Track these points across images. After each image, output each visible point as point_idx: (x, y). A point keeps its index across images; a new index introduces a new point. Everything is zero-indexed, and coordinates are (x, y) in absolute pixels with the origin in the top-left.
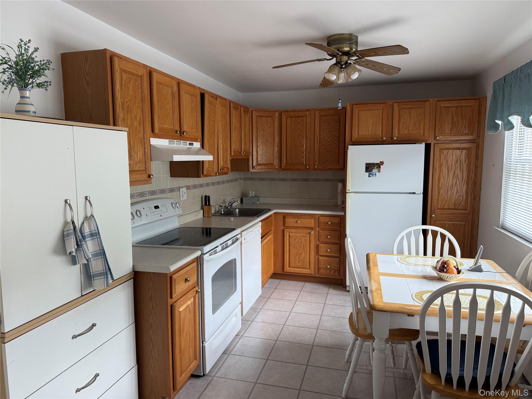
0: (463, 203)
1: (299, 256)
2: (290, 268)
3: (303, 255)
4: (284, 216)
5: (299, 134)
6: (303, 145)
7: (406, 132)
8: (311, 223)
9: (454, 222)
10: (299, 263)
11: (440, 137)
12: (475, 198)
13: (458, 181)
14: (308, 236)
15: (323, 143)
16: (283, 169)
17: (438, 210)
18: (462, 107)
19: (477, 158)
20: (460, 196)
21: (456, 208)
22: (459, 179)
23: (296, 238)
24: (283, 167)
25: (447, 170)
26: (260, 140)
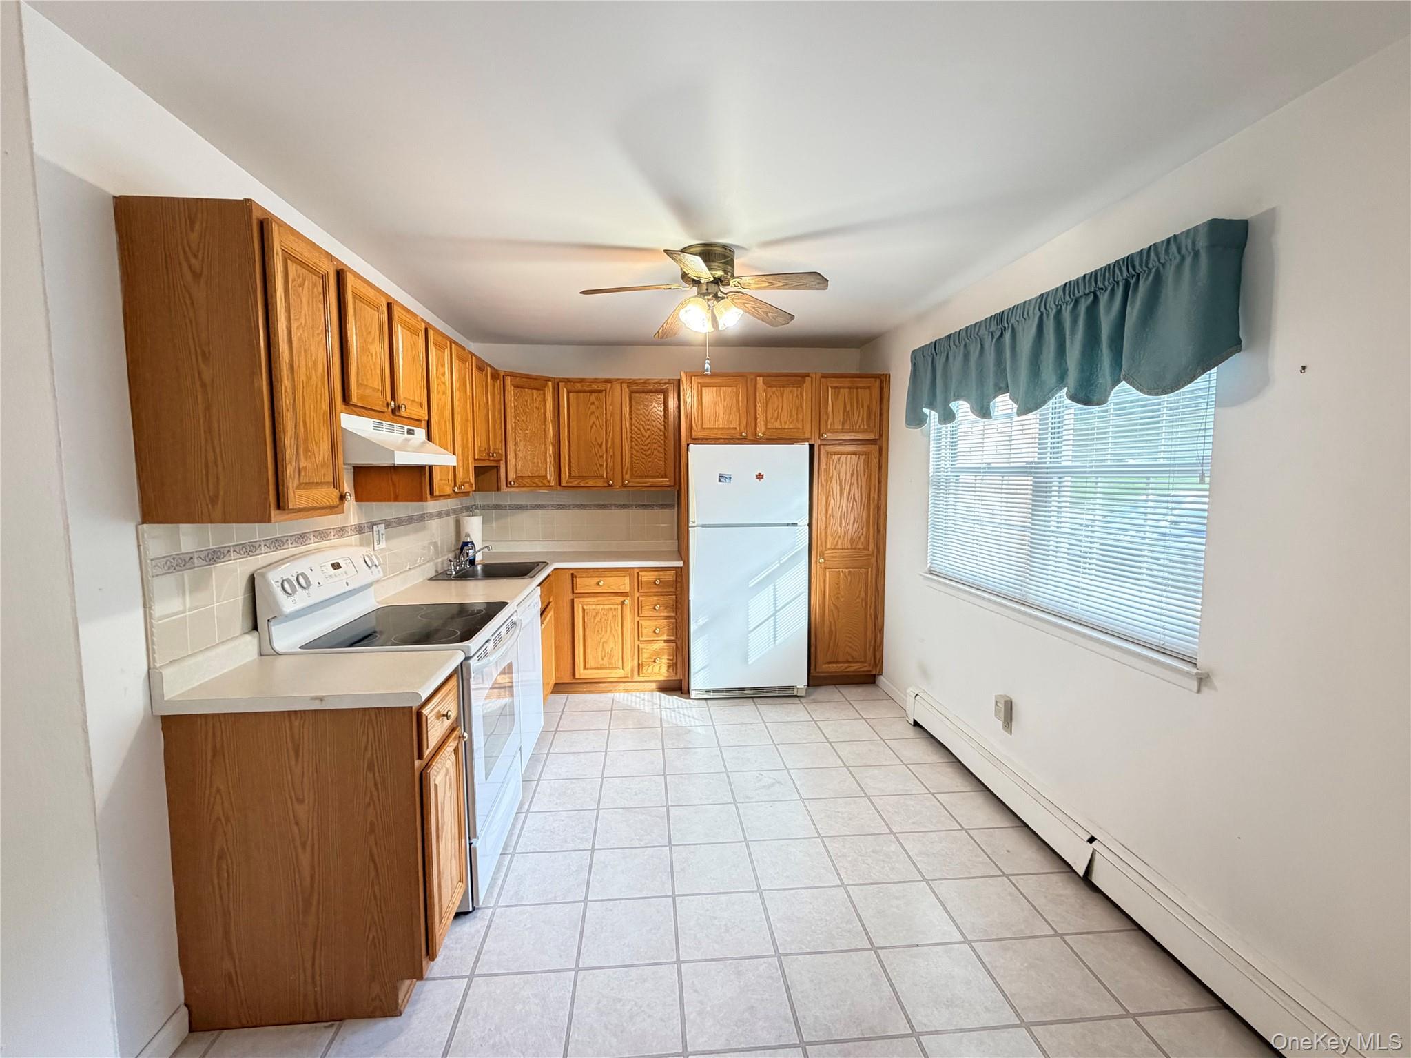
0: (862, 539)
1: (603, 646)
2: (586, 671)
3: (611, 644)
4: (572, 574)
5: (594, 423)
6: (602, 443)
7: (777, 425)
8: (624, 584)
9: (851, 570)
10: (603, 659)
11: (829, 434)
12: (879, 531)
13: (855, 503)
14: (620, 607)
15: (636, 440)
16: (563, 486)
17: (827, 552)
18: (857, 388)
19: (880, 468)
20: (858, 527)
21: (854, 547)
22: (856, 501)
23: (597, 614)
24: (564, 483)
25: (838, 487)
26: (520, 431)
